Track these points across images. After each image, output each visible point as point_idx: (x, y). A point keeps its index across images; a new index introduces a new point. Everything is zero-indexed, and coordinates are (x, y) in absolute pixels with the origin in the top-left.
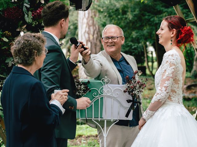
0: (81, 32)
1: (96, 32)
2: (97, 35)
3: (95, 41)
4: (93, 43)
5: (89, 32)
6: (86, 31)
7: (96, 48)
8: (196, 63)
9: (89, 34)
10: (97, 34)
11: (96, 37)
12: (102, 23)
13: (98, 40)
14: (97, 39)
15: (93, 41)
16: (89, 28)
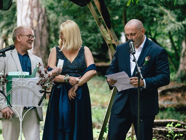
0: (21, 16)
1: (41, 16)
2: (43, 20)
3: (40, 29)
4: (37, 31)
5: (32, 16)
6: (27, 14)
7: (41, 39)
8: (184, 60)
9: (31, 18)
10: (44, 18)
11: (42, 22)
12: (48, 4)
13: (44, 28)
14: (43, 26)
15: (37, 29)
16: (32, 11)
